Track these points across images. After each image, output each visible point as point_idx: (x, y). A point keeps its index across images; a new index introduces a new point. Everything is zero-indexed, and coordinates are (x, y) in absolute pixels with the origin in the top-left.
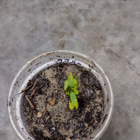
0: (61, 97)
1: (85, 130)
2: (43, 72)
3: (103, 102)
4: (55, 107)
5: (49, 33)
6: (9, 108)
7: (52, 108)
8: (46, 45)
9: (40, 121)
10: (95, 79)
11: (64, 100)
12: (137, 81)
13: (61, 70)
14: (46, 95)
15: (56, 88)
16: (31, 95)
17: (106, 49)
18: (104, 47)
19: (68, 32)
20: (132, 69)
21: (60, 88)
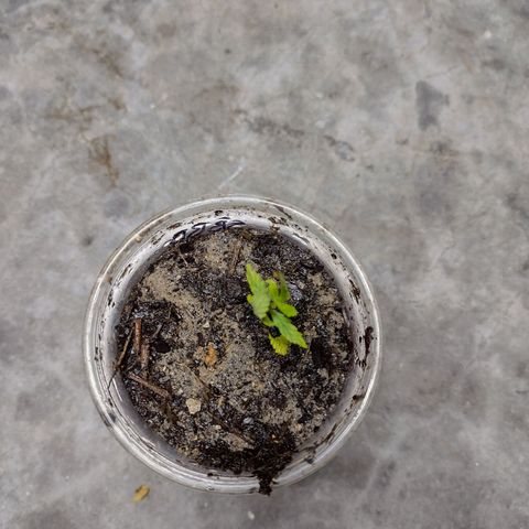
0: (227, 332)
1: (327, 387)
2: (139, 286)
3: (341, 299)
4: (223, 367)
5: (33, 127)
6: (116, 428)
7: (216, 373)
8: (43, 174)
9: (202, 421)
10: (295, 247)
11: (237, 339)
12: (372, 187)
13: (190, 260)
14: (182, 346)
15: (201, 314)
16: (143, 365)
17: (252, 120)
18: (242, 116)
19: (101, 101)
20: (349, 157)
21: (213, 310)
